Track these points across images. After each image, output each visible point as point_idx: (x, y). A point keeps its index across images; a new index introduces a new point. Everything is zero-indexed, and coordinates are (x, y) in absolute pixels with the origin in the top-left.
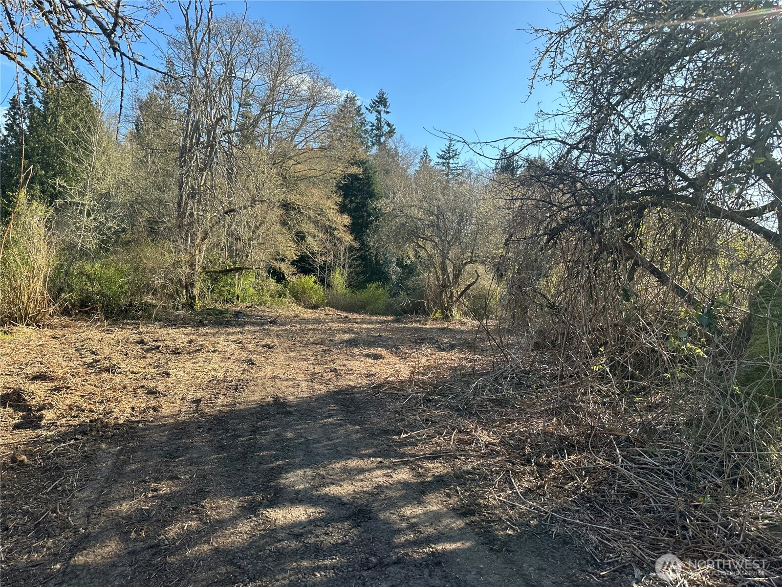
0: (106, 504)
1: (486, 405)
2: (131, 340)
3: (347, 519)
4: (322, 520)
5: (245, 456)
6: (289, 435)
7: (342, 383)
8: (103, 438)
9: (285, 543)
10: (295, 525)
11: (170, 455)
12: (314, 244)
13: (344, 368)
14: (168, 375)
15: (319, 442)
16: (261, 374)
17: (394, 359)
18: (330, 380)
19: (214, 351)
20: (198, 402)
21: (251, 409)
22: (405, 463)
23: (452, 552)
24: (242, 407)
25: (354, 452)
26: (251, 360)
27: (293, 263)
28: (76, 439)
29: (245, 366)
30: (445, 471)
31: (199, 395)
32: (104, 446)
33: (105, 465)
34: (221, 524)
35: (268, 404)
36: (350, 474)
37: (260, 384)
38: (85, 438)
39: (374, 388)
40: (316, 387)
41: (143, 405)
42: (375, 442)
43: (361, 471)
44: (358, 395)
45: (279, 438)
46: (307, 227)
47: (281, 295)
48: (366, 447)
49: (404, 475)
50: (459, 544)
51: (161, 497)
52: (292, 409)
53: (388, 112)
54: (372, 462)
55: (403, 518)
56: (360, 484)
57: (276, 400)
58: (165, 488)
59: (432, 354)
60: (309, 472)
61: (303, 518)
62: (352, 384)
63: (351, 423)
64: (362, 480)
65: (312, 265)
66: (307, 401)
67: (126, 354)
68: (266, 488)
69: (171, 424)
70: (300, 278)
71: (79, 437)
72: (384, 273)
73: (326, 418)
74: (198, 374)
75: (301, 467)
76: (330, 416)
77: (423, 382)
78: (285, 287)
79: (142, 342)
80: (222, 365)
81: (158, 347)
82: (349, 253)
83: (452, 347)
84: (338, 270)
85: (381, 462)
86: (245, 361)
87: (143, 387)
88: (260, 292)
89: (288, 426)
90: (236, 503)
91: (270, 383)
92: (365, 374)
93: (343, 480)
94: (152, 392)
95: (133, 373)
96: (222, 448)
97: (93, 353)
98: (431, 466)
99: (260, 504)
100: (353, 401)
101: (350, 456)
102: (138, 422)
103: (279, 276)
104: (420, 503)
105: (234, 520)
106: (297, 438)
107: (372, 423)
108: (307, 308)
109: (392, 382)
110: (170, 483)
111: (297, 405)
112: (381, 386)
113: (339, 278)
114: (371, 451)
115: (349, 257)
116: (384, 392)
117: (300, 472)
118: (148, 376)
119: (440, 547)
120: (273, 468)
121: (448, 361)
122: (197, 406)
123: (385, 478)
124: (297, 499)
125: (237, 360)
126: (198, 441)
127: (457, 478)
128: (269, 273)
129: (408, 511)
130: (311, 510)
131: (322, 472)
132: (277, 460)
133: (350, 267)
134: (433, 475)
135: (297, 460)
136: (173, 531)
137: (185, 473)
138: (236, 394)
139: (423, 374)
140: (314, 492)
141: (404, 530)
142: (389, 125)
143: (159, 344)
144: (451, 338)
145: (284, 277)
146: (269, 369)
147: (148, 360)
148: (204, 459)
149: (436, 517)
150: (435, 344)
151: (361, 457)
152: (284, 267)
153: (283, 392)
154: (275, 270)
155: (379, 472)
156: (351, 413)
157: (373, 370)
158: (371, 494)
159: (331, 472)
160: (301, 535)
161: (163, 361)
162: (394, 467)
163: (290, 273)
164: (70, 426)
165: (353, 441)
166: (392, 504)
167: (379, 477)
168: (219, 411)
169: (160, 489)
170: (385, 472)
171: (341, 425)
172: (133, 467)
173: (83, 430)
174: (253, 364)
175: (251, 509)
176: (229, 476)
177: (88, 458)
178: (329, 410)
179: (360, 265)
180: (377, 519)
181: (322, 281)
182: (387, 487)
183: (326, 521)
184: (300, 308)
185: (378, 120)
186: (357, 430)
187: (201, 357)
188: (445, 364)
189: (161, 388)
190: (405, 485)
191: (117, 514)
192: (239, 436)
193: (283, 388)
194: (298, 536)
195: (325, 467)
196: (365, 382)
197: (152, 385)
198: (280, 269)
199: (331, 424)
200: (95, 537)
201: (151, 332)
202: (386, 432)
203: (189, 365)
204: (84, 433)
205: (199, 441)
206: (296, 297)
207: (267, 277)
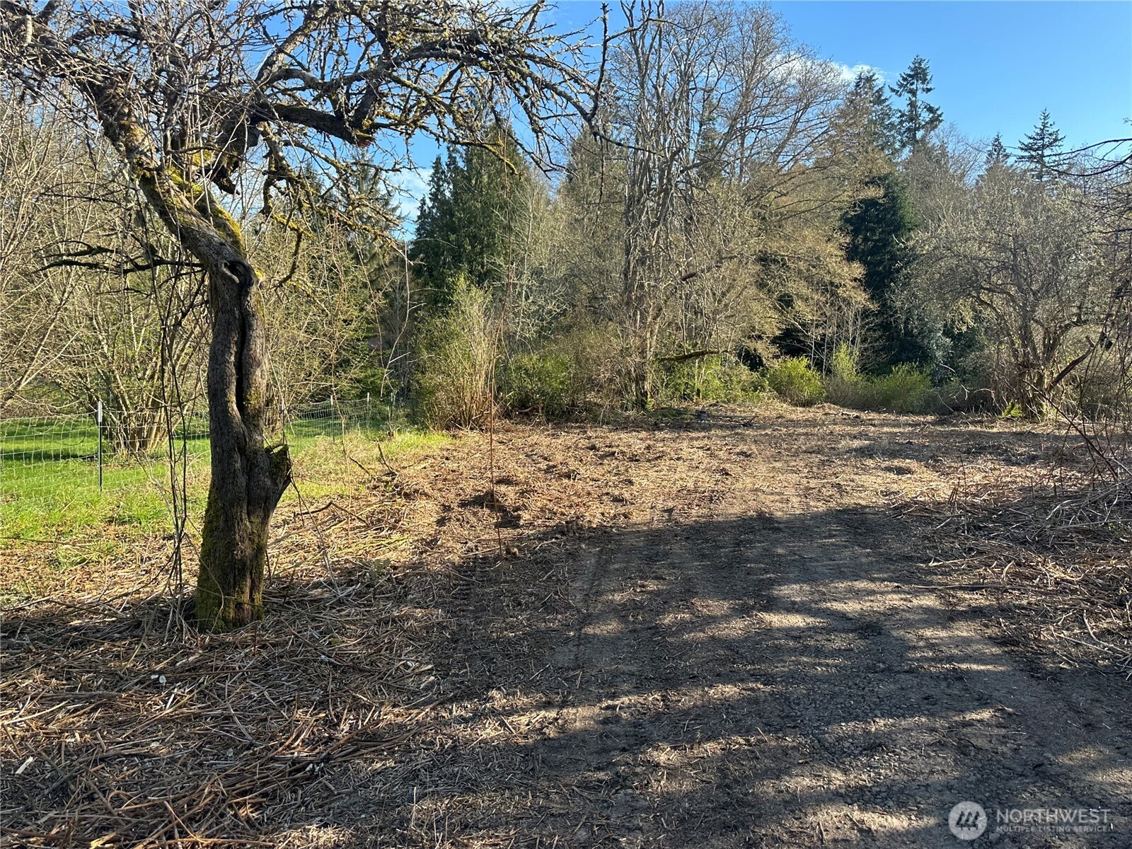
0: (599, 594)
1: (1071, 537)
2: (580, 445)
3: (852, 631)
4: (823, 628)
5: (730, 566)
6: (780, 551)
7: (848, 501)
8: (581, 539)
9: (782, 641)
10: (792, 629)
11: (651, 559)
12: (805, 311)
13: (852, 484)
14: (631, 482)
15: (817, 561)
16: (739, 485)
17: (928, 475)
18: (830, 496)
19: (678, 459)
20: (670, 511)
21: (731, 522)
22: (932, 591)
23: (979, 672)
24: (720, 519)
25: (863, 574)
26: (724, 469)
27: (775, 341)
28: (557, 538)
29: (718, 476)
30: (988, 603)
31: (670, 504)
32: (583, 546)
33: (590, 562)
34: (713, 619)
35: (751, 518)
36: (858, 594)
37: (738, 497)
38: (564, 538)
39: (895, 508)
40: (812, 503)
41: (612, 512)
42: (892, 567)
43: (873, 593)
44: (870, 516)
45: (768, 554)
46: (796, 287)
47: (756, 387)
48: (880, 571)
49: (929, 601)
50: (989, 667)
51: (650, 592)
52: (781, 526)
53: (929, 90)
54: (887, 586)
55: (921, 638)
56: (868, 604)
57: (761, 515)
58: (652, 586)
59: (995, 469)
60: (806, 587)
61: (802, 624)
62: (863, 503)
63: (859, 546)
64: (872, 601)
65: (802, 342)
66: (801, 519)
67: (581, 461)
68: (757, 596)
69: (644, 531)
70: (785, 361)
71: (559, 536)
72: (920, 348)
73: (825, 538)
74: (664, 483)
75: (796, 582)
76: (831, 536)
77: (973, 505)
78: (763, 375)
79: (593, 448)
80: (691, 474)
81: (613, 454)
82: (863, 320)
83: (1033, 459)
84: (844, 347)
85: (898, 587)
86: (716, 471)
87: (607, 494)
88: (727, 384)
89: (777, 542)
90: (726, 605)
91: (751, 497)
92: (882, 492)
93: (849, 599)
94: (618, 500)
95: (593, 480)
96: (704, 556)
97: (545, 459)
98: (967, 596)
99: (753, 608)
100: (863, 522)
101: (857, 577)
102: (611, 527)
103: (753, 361)
104: (944, 628)
105: (726, 618)
106: (789, 555)
107: (890, 548)
108: (796, 405)
109: (924, 503)
110: (656, 582)
111: (787, 522)
112: (906, 505)
113: (845, 361)
114: (885, 575)
115: (863, 327)
116: (909, 514)
117: (797, 587)
118: (610, 483)
119: (964, 666)
120: (763, 580)
121: (1018, 480)
122: (670, 515)
123: (902, 602)
124: (793, 608)
125: (706, 469)
126: (676, 548)
127: (1002, 611)
128: (739, 358)
129: (928, 633)
130: (810, 620)
131: (821, 588)
132: (767, 573)
133: (864, 341)
134: (969, 606)
135: (791, 575)
136: (668, 619)
137: (670, 575)
138: (712, 506)
139: (975, 495)
140: (813, 605)
141: (921, 647)
142: (930, 110)
143: (614, 449)
144: (1033, 446)
145: (761, 361)
146: (748, 480)
147: (606, 467)
148: (686, 565)
149: (967, 641)
150: (1001, 455)
151: (873, 580)
152: (761, 348)
153: (770, 508)
154: (747, 352)
155: (895, 596)
156: (860, 535)
157: (895, 487)
158: (884, 614)
159: (833, 590)
160: (800, 637)
161: (622, 469)
162: (916, 593)
163: (770, 355)
164: (547, 526)
165: (862, 564)
166: (908, 624)
167: (895, 600)
168: (695, 521)
169: (647, 586)
170: (903, 596)
171: (846, 547)
172: (616, 566)
173: (561, 530)
174: (727, 474)
175: (744, 611)
176: (715, 582)
177: (572, 555)
178: (830, 530)
179: (881, 337)
180: (889, 635)
181: (819, 365)
182: (903, 610)
183: (828, 630)
184: (785, 405)
185: (912, 105)
186: (868, 553)
187: (664, 464)
188: (1015, 482)
189: (627, 496)
190: (928, 610)
191: (612, 602)
192: (721, 548)
193: (768, 503)
194: (795, 638)
195: (826, 585)
196: (882, 501)
197: (617, 493)
198: (755, 350)
199: (833, 544)
200: (597, 617)
201: (602, 436)
202: (908, 558)
203: (651, 473)
204: (563, 534)
205: (678, 548)
206: (779, 391)
207: (737, 363)
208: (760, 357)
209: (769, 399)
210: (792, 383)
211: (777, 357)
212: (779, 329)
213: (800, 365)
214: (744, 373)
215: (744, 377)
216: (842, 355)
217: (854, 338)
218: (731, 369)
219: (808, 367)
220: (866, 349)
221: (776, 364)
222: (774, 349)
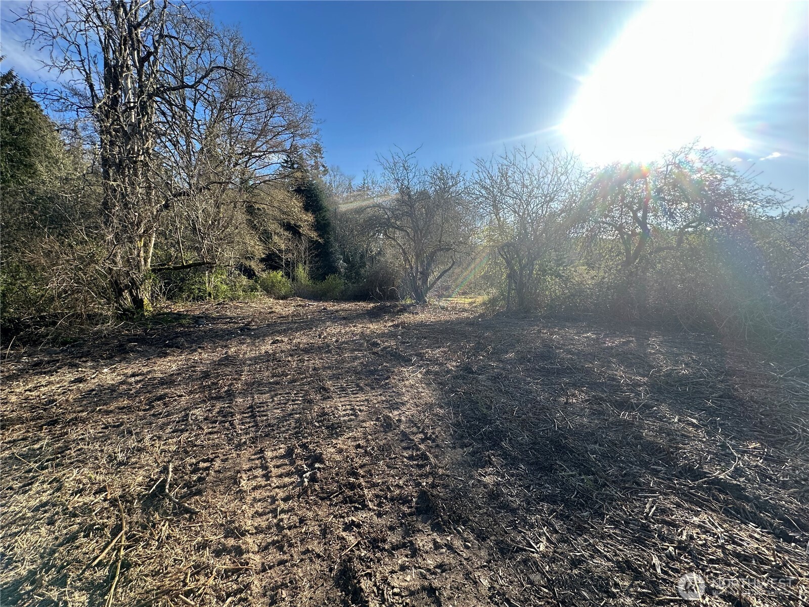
12: (281, 241)
46: (273, 226)
47: (253, 289)
65: (277, 263)
78: (256, 282)
84: (300, 266)
88: (233, 288)
103: (249, 273)
113: (302, 272)
145: (254, 273)
152: (253, 264)
154: (245, 267)
163: (260, 270)
181: (287, 274)
185: (316, 163)
198: (250, 266)
206: (268, 292)
207: (239, 275)
208: (253, 271)
209: (261, 296)
210: (274, 286)
211: (264, 271)
212: (264, 254)
213: (279, 275)
214: (244, 280)
215: (244, 283)
216: (301, 270)
217: (305, 261)
218: (235, 278)
219: (282, 276)
220: (312, 268)
221: (264, 275)
222: (262, 266)
